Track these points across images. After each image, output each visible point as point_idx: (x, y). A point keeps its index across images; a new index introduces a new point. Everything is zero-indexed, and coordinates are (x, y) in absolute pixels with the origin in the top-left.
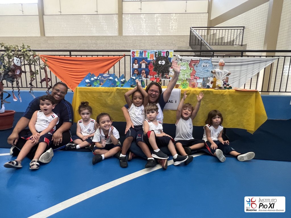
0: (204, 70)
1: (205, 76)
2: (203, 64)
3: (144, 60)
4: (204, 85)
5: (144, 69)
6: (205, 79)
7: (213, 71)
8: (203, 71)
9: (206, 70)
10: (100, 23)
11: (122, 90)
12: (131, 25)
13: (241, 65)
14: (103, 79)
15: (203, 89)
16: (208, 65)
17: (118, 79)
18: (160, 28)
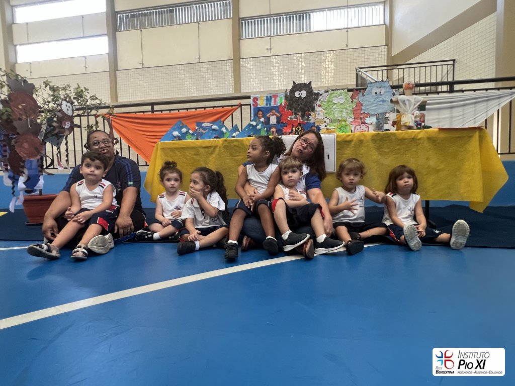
0: (377, 100)
1: (381, 111)
2: (375, 90)
3: (274, 111)
4: (379, 127)
5: (274, 126)
6: (380, 117)
7: (394, 99)
8: (375, 102)
9: (381, 99)
10: (204, 76)
11: (233, 142)
12: (254, 75)
13: (452, 107)
14: (202, 131)
15: (377, 132)
16: (384, 91)
17: (226, 129)
18: (303, 76)
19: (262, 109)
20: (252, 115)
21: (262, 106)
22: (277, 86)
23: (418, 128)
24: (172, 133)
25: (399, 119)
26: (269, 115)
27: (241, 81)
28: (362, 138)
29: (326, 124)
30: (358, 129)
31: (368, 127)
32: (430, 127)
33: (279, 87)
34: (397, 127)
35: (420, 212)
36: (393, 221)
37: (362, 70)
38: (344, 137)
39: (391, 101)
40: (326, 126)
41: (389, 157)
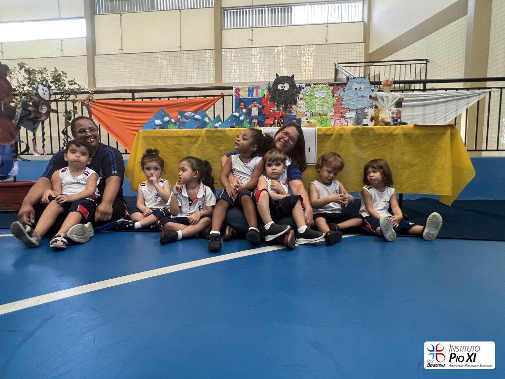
0: (357, 96)
1: (360, 106)
2: (355, 86)
3: (256, 103)
4: (358, 121)
5: (255, 117)
6: (360, 112)
7: (373, 95)
8: (355, 97)
9: (361, 95)
10: (185, 65)
11: (216, 133)
12: (236, 66)
13: (425, 105)
14: (185, 120)
15: (356, 127)
16: (364, 86)
17: (209, 119)
18: (284, 69)
19: (244, 100)
20: (234, 106)
21: (244, 97)
22: (258, 78)
23: (395, 124)
24: (153, 121)
25: (376, 115)
26: (250, 106)
27: (223, 71)
28: (342, 132)
29: (307, 117)
30: (337, 124)
31: (348, 122)
32: (406, 124)
33: (259, 79)
34: (375, 122)
35: (395, 204)
36: (369, 212)
37: (341, 66)
38: (325, 130)
39: (371, 97)
40: (307, 119)
41: (367, 151)
